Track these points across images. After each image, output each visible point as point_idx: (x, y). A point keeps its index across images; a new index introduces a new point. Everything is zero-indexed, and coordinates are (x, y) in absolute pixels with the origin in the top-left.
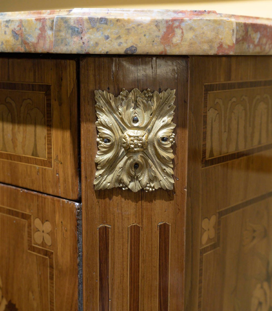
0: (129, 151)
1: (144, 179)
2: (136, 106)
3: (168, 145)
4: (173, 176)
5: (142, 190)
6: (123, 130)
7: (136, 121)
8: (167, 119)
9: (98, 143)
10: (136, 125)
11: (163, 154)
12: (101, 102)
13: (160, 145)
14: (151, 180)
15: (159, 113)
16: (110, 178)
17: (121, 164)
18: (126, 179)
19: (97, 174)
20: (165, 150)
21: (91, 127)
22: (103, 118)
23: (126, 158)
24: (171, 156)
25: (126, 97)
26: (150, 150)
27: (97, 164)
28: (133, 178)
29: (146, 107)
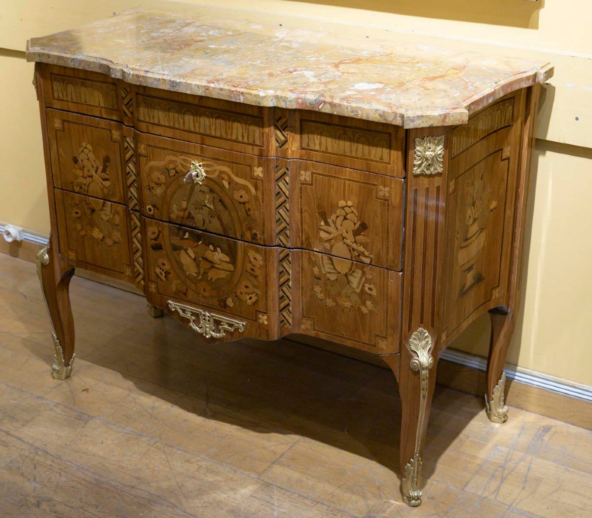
0: (427, 160)
1: (432, 169)
2: (430, 143)
3: (441, 156)
4: (442, 168)
5: (431, 174)
6: (425, 152)
7: (430, 148)
8: (441, 147)
9: (415, 158)
10: (430, 150)
11: (439, 159)
12: (417, 143)
13: (438, 156)
14: (434, 170)
15: (438, 145)
16: (419, 170)
17: (424, 165)
18: (425, 170)
19: (415, 169)
20: (440, 158)
21: (413, 152)
22: (418, 148)
23: (426, 162)
24: (442, 160)
25: (427, 140)
26: (435, 159)
27: (415, 165)
28: (427, 170)
29: (434, 143)
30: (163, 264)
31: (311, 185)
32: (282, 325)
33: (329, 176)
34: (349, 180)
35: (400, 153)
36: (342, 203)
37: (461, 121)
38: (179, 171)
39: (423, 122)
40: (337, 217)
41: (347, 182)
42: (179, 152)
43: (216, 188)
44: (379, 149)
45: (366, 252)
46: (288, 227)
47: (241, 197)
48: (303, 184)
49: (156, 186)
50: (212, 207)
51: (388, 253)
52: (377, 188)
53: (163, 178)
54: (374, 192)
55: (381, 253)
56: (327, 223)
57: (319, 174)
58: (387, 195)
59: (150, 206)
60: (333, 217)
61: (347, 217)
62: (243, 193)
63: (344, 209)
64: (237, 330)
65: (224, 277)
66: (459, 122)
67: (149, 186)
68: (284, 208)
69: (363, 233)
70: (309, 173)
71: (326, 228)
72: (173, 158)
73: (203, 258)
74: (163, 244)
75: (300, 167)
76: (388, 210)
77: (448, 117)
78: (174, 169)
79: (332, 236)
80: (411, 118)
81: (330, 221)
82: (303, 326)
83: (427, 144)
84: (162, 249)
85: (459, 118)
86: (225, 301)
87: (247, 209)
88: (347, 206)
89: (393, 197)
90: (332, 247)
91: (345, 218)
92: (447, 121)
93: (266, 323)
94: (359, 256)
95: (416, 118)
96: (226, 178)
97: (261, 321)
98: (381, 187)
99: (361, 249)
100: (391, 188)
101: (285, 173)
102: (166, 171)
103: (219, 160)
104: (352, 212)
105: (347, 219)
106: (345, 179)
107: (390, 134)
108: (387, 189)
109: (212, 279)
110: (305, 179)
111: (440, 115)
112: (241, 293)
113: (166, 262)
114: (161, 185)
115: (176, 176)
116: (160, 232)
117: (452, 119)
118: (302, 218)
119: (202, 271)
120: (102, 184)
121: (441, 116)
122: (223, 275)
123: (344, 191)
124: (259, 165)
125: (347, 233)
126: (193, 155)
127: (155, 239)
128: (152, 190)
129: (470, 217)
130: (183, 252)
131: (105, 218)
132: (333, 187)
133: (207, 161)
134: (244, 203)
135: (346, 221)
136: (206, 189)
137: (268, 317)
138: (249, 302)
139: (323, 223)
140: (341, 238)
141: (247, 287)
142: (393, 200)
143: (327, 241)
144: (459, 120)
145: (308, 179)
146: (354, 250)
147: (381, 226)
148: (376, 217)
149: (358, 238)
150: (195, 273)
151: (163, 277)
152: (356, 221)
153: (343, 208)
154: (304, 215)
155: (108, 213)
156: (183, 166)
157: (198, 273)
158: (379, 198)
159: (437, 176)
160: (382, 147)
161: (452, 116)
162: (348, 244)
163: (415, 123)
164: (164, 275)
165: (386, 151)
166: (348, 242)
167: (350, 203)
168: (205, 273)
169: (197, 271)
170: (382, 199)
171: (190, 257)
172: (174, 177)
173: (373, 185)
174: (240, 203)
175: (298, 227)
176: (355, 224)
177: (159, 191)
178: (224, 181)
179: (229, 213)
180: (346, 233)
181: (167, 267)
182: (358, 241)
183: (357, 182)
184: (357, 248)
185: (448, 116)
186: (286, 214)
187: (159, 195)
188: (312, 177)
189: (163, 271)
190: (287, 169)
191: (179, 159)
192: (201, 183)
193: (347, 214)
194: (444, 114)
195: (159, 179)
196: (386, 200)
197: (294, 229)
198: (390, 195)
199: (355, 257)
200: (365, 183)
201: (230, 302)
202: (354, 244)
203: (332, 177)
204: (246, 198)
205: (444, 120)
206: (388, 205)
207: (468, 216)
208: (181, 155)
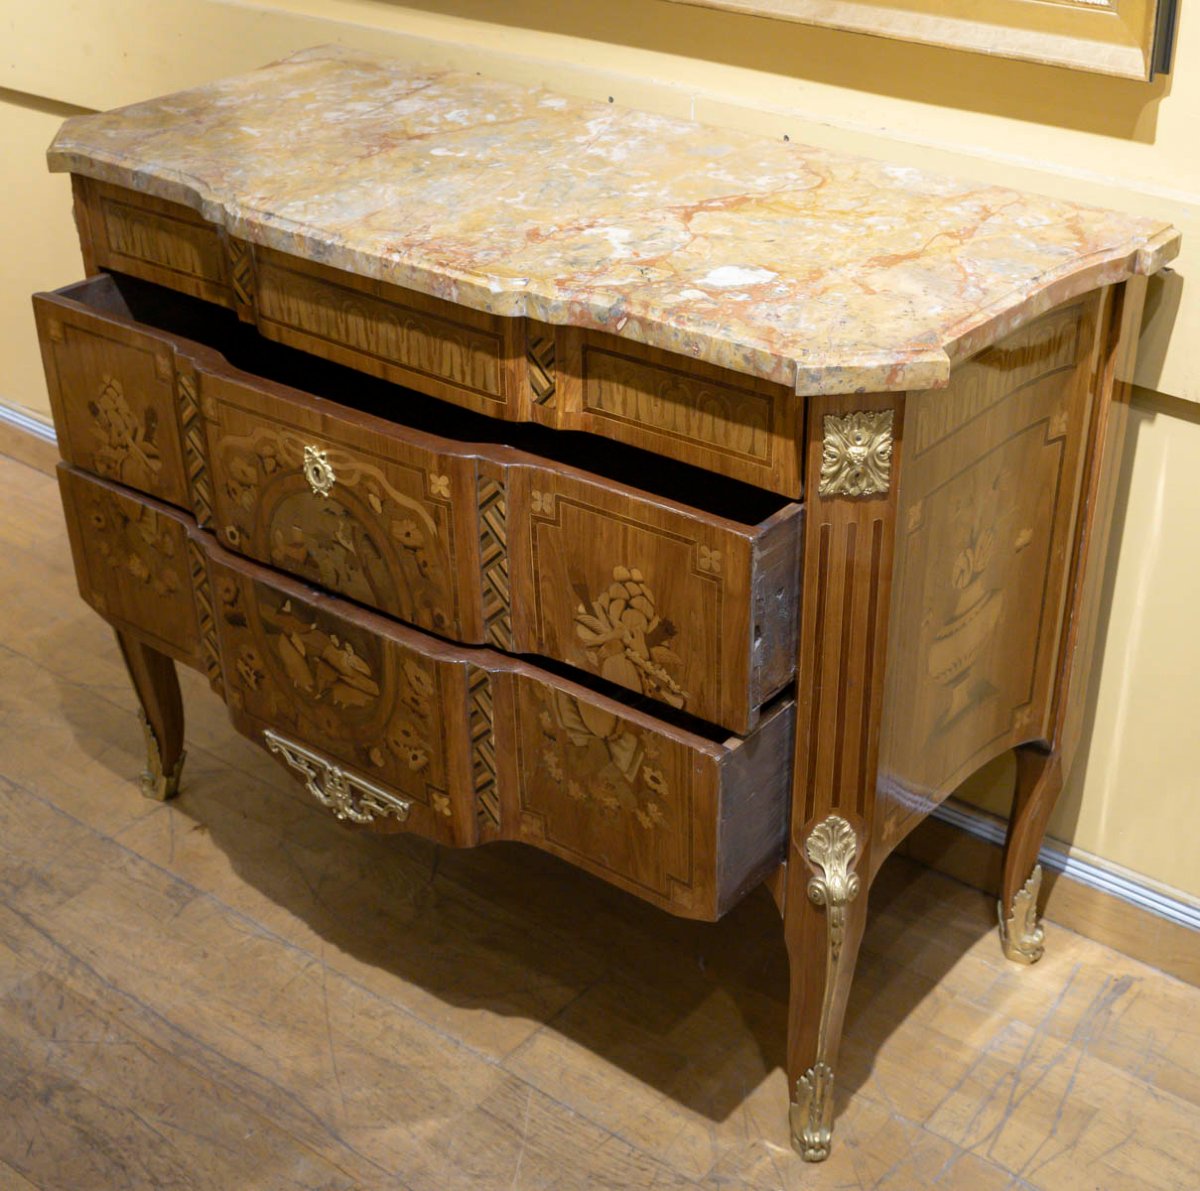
0: (851, 464)
1: (863, 484)
2: (859, 428)
3: (885, 456)
4: (888, 481)
5: (861, 494)
6: (847, 447)
7: (859, 439)
8: (885, 435)
9: (824, 458)
10: (859, 443)
11: (880, 464)
12: (829, 426)
13: (877, 455)
14: (869, 486)
15: (878, 431)
16: (834, 485)
17: (844, 474)
18: (847, 486)
19: (822, 482)
20: (883, 461)
21: (819, 445)
22: (830, 438)
23: (848, 469)
24: (887, 465)
25: (851, 419)
26: (870, 462)
27: (822, 475)
28: (853, 485)
29: (869, 428)
30: (251, 657)
31: (555, 523)
32: (481, 819)
33: (592, 509)
34: (634, 524)
35: (791, 444)
36: (620, 572)
37: (932, 382)
38: (282, 463)
39: (841, 382)
40: (612, 600)
41: (630, 526)
42: (279, 421)
43: (357, 510)
44: (747, 430)
45: (672, 683)
46: (508, 610)
47: (408, 534)
48: (537, 519)
49: (241, 489)
50: (351, 547)
51: (719, 692)
52: (694, 551)
53: (252, 472)
54: (689, 559)
55: (705, 693)
56: (590, 610)
57: (572, 502)
58: (717, 567)
59: (233, 529)
60: (603, 599)
61: (633, 602)
62: (411, 527)
63: (624, 586)
64: (392, 814)
65: (363, 704)
66: (928, 383)
67: (227, 485)
68: (498, 567)
69: (665, 643)
70: (549, 498)
71: (587, 619)
72: (269, 434)
73: (320, 657)
74: (245, 615)
75: (531, 482)
76: (719, 601)
77: (901, 373)
78: (274, 457)
79: (600, 639)
80: (812, 373)
81: (596, 605)
82: (524, 828)
83: (852, 428)
84: (245, 626)
85: (927, 373)
86: (367, 752)
87: (421, 562)
88: (631, 580)
89: (730, 572)
90: (601, 660)
91: (628, 606)
92: (898, 379)
93: (447, 812)
94: (658, 689)
95: (824, 373)
96: (375, 489)
97: (437, 807)
98: (704, 549)
99: (663, 675)
100: (724, 552)
101: (497, 493)
102: (257, 459)
103: (358, 449)
104: (643, 595)
105: (632, 608)
106: (625, 520)
107: (770, 400)
108: (717, 554)
109: (340, 703)
110: (542, 510)
111: (883, 368)
112: (397, 743)
113: (254, 653)
114: (249, 487)
115: (278, 472)
116: (238, 591)
117: (910, 376)
118: (537, 592)
119: (321, 685)
120: (147, 464)
121: (883, 370)
122: (361, 700)
123: (625, 547)
124: (441, 472)
125: (633, 636)
126: (307, 431)
127: (232, 603)
128: (233, 495)
129: (962, 571)
130: (283, 639)
131: (149, 540)
132: (601, 534)
133: (337, 449)
134: (415, 549)
135: (629, 610)
136: (337, 509)
137: (451, 800)
138: (413, 765)
139: (581, 609)
140: (621, 646)
141: (406, 733)
142: (729, 579)
143: (591, 647)
144: (927, 380)
145: (548, 509)
146: (648, 675)
147: (704, 633)
148: (692, 614)
149: (654, 650)
150: (310, 686)
151: (252, 680)
152: (650, 615)
153: (623, 583)
154: (541, 586)
155: (153, 529)
156: (289, 453)
157: (315, 687)
158: (699, 573)
159: (877, 499)
160: (754, 426)
161: (912, 370)
162: (635, 660)
163: (823, 383)
164: (253, 678)
165: (761, 436)
166: (636, 656)
167: (637, 575)
168: (328, 691)
169: (312, 683)
170: (706, 575)
171: (299, 652)
172: (275, 475)
173: (687, 541)
174: (406, 547)
175: (529, 608)
176: (649, 621)
177: (247, 499)
178: (371, 496)
179: (386, 565)
180: (630, 638)
181: (257, 663)
182: (655, 657)
183: (653, 530)
184: (653, 672)
185: (901, 369)
186: (503, 581)
187: (248, 509)
188: (557, 506)
189: (251, 669)
190: (502, 486)
191: (282, 437)
192: (326, 494)
193: (631, 597)
194: (891, 366)
195: (244, 473)
196: (714, 578)
197: (522, 613)
198: (724, 571)
199: (650, 691)
200: (668, 535)
201: (376, 756)
202: (649, 663)
203: (599, 511)
204: (416, 539)
205: (890, 379)
206: (720, 591)
207: (956, 571)
208: (284, 429)
